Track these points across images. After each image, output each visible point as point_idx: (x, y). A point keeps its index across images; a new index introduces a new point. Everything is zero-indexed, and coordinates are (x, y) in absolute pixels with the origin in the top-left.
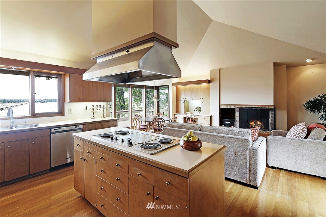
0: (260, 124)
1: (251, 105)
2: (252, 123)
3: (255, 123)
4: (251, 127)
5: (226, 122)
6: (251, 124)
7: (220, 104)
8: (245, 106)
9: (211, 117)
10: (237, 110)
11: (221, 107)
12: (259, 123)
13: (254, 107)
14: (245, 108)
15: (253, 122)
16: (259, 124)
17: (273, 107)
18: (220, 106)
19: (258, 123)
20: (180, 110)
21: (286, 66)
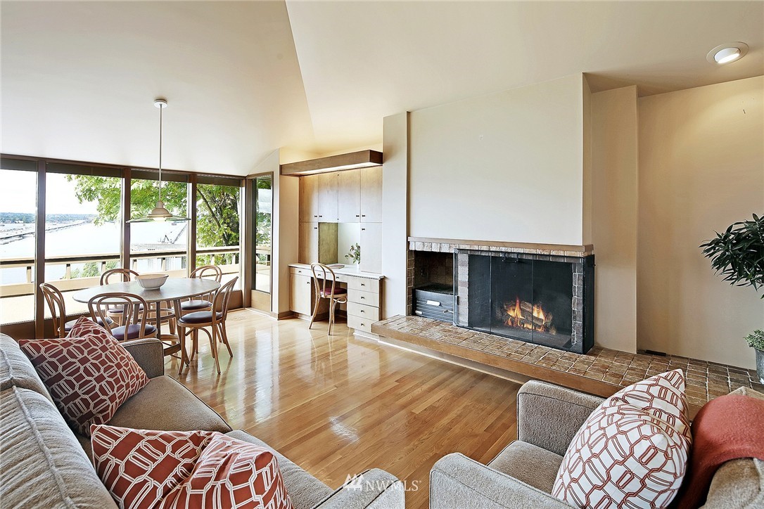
0: (541, 316)
1: (504, 244)
2: (515, 313)
3: (523, 311)
4: (510, 324)
5: (429, 302)
6: (511, 313)
7: (408, 235)
8: (485, 248)
9: (382, 282)
10: (463, 259)
11: (412, 248)
12: (538, 313)
13: (515, 250)
14: (483, 254)
15: (517, 308)
16: (538, 319)
17: (579, 254)
18: (408, 243)
19: (535, 314)
20: (306, 253)
21: (633, 90)
